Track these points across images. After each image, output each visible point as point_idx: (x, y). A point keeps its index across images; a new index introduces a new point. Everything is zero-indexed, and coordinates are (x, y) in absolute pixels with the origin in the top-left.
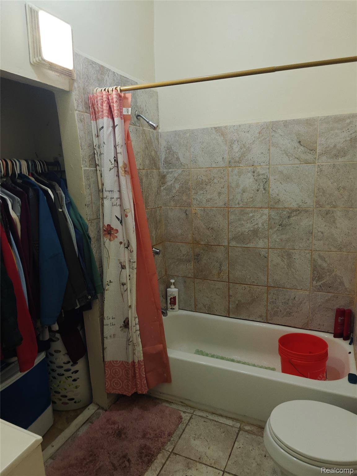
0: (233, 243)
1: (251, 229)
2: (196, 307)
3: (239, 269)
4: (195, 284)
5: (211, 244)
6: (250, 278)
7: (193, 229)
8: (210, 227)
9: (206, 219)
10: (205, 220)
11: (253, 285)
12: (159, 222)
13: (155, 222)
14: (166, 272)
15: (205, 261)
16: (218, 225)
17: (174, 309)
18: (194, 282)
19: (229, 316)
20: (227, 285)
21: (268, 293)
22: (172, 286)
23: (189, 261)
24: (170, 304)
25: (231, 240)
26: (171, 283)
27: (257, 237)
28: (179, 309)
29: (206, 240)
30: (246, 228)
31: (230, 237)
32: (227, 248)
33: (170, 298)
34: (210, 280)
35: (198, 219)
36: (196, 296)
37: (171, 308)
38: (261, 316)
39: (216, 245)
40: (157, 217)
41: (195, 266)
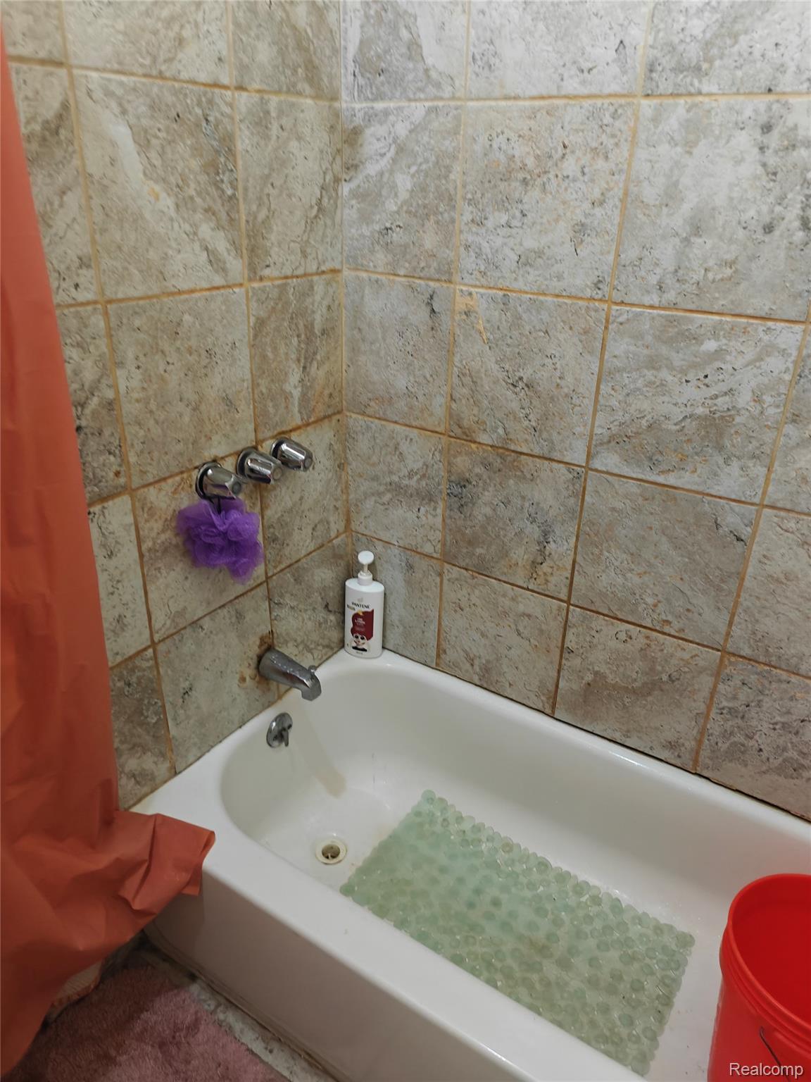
0: (609, 460)
1: (700, 411)
2: (443, 656)
3: (617, 564)
4: (445, 581)
5: (519, 449)
6: (655, 606)
7: (455, 376)
8: (521, 379)
9: (509, 341)
10: (505, 348)
11: (664, 633)
12: (324, 332)
14: (348, 521)
15: (488, 510)
16: (558, 374)
17: (364, 650)
18: (440, 575)
19: (553, 712)
20: (559, 609)
21: (718, 674)
22: (365, 576)
23: (428, 498)
24: (353, 631)
25: (601, 444)
26: (360, 567)
27: (720, 448)
28: (384, 648)
29: (501, 431)
30: (675, 405)
31: (598, 431)
32: (581, 475)
33: (353, 612)
34: (500, 580)
35: (478, 336)
36: (445, 623)
37: (354, 645)
38: (671, 746)
39: (539, 457)
40: (313, 312)
41: (448, 521)
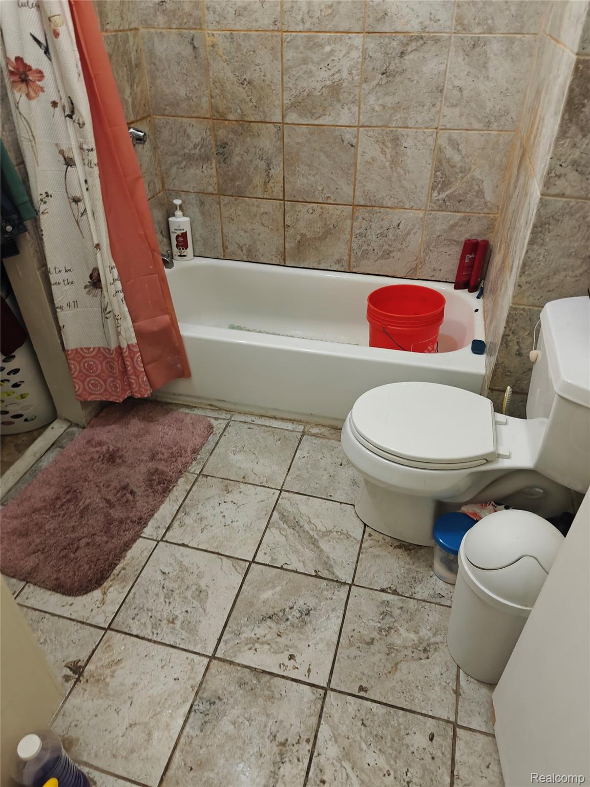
0: (292, 117)
1: (328, 83)
2: (226, 251)
3: (303, 172)
4: (222, 206)
5: (250, 120)
6: (322, 190)
7: (211, 84)
8: (245, 79)
9: (237, 59)
10: (235, 63)
11: (328, 204)
12: (137, 66)
13: (126, 66)
14: (163, 184)
15: (238, 159)
16: (263, 74)
17: (185, 256)
18: (219, 203)
19: (285, 263)
20: (280, 204)
21: (353, 218)
22: (179, 213)
23: (206, 158)
24: (177, 246)
25: (288, 109)
26: (175, 207)
27: (339, 101)
28: (194, 256)
29: (239, 111)
30: (317, 81)
31: (285, 102)
32: (281, 126)
33: (176, 235)
34: (250, 197)
35: (220, 58)
36: (225, 230)
37: (179, 254)
38: (339, 261)
39: (260, 122)
40: (130, 53)
41: (219, 170)
